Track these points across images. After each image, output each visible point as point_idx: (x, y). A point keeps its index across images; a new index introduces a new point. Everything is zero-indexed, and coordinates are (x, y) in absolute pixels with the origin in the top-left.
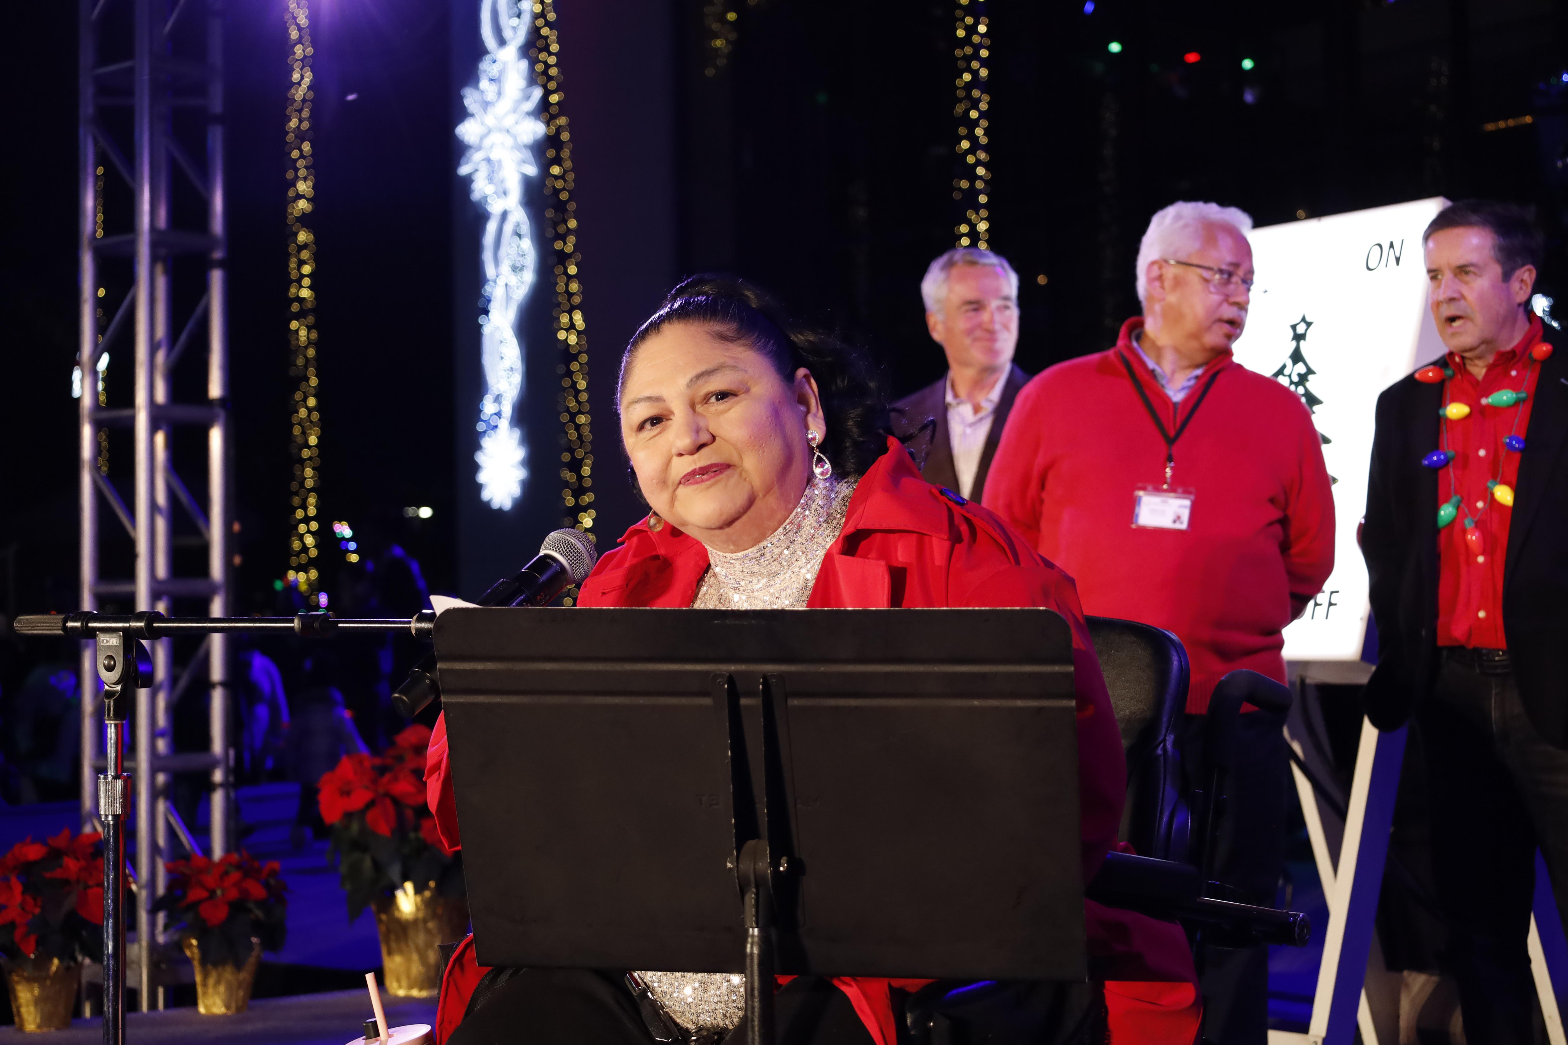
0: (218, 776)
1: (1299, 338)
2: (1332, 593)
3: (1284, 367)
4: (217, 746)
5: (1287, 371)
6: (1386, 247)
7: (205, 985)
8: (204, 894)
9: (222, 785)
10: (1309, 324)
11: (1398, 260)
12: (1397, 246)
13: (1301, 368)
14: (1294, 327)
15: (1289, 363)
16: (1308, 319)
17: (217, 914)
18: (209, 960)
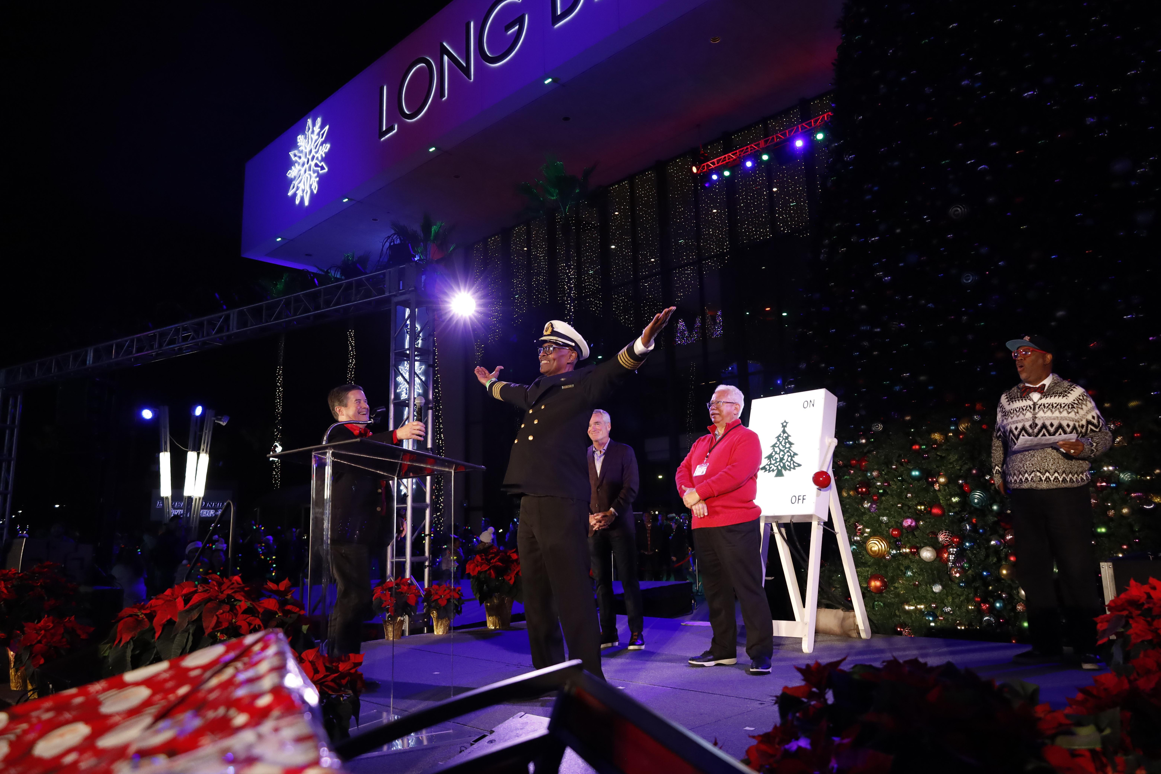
0: (427, 563)
1: (784, 427)
2: (803, 496)
3: (780, 434)
4: (427, 554)
5: (782, 436)
6: (809, 402)
7: (437, 626)
8: (438, 597)
9: (428, 566)
10: (787, 423)
11: (813, 405)
12: (812, 401)
13: (786, 435)
14: (782, 424)
15: (782, 434)
16: (787, 421)
17: (443, 603)
18: (439, 618)
